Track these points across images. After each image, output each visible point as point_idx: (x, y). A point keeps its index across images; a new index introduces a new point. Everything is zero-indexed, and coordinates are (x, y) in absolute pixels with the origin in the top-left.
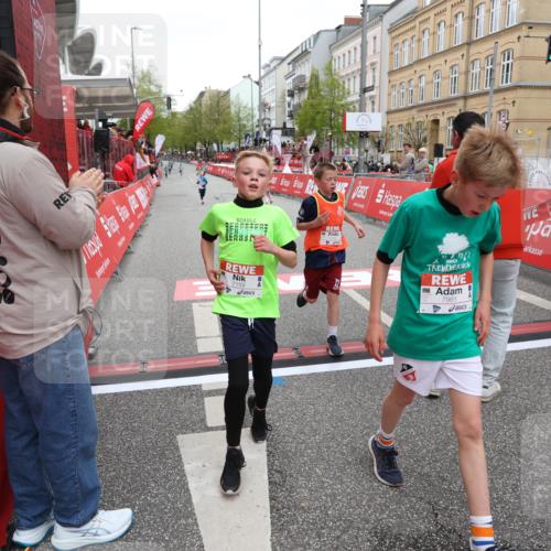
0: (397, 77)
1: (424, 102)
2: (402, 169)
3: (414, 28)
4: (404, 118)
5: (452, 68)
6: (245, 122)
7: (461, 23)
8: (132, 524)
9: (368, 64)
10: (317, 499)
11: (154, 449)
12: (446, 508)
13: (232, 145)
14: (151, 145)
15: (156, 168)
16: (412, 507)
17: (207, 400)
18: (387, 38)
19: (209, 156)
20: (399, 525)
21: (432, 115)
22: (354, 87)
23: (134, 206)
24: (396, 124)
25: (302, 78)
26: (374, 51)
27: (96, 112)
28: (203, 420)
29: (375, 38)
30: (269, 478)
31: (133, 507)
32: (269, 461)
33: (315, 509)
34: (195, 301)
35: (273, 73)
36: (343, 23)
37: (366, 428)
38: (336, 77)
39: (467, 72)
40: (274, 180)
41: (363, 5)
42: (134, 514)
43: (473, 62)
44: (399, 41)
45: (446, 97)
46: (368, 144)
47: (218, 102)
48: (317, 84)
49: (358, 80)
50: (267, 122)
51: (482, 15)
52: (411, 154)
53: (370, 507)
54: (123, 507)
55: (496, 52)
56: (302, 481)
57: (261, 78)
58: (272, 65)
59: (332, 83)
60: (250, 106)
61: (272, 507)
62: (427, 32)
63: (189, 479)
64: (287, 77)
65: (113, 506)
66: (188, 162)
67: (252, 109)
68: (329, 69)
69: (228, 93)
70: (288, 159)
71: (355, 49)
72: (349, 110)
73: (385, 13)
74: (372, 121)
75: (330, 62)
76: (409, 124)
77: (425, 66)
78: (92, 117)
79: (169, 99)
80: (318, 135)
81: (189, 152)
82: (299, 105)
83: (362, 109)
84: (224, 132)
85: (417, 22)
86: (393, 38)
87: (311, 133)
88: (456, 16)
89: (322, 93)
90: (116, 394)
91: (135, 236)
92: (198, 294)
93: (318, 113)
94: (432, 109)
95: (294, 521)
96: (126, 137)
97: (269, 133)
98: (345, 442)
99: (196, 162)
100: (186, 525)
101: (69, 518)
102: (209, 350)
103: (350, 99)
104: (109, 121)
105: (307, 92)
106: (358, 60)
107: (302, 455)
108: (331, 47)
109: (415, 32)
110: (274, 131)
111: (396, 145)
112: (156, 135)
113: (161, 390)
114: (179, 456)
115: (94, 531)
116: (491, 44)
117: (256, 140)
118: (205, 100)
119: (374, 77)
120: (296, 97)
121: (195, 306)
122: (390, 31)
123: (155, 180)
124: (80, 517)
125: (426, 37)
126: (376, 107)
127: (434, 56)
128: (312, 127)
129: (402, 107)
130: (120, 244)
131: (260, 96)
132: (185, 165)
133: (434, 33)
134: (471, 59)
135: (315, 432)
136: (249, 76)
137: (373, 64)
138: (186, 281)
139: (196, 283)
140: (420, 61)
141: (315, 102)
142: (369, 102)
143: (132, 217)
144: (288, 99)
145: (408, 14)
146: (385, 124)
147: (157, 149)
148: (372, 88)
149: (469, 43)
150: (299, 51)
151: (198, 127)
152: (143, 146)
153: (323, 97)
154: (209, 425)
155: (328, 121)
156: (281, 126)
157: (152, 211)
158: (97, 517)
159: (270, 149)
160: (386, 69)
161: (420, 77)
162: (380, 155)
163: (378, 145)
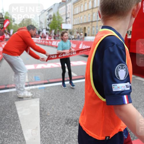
0: (75, 16)
1: (82, 23)
3: (79, 4)
5: (89, 14)
7: (90, 3)
9: (67, 12)
21: (84, 26)
22: (64, 18)
24: (75, 28)
25: (51, 15)
26: (69, 9)
29: (69, 6)
36: (61, 2)
38: (60, 15)
39: (92, 15)
40: (44, 42)
43: (94, 13)
44: (76, 7)
45: (87, 22)
48: (55, 17)
49: (65, 16)
50: (42, 27)
51: (95, 2)
52: (79, 35)
58: (43, 12)
59: (59, 17)
64: (47, 15)
68: (58, 13)
71: (64, 8)
75: (58, 11)
76: (78, 28)
77: (82, 14)
80: (55, 31)
82: (50, 23)
85: (80, 2)
86: (74, 6)
87: (53, 30)
88: (89, 1)
93: (55, 24)
96: (1, 29)
97: (42, 30)
103: (63, 21)
105: (52, 20)
106: (65, 11)
109: (79, 5)
110: (44, 29)
114: (16, 107)
117: (39, 31)
119: (69, 16)
120: (49, 20)
122: (73, 4)
125: (82, 6)
126: (70, 23)
127: (84, 11)
128: (54, 28)
129: (77, 24)
133: (84, 5)
134: (93, 12)
137: (69, 13)
140: (81, 12)
141: (54, 22)
142: (68, 23)
144: (47, 21)
146: (72, 28)
148: (68, 18)
149: (93, 8)
150: (50, 8)
153: (56, 21)
155: (58, 27)
156: (46, 28)
159: (43, 34)
160: (73, 14)
161: (81, 16)
162: (72, 36)
163: (71, 33)
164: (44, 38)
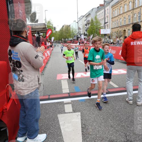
0: (114, 19)
1: (121, 25)
2: (116, 44)
4: (116, 30)
5: (129, 16)
6: (74, 33)
7: (131, 4)
8: (47, 138)
9: (106, 16)
10: (94, 132)
11: (52, 118)
12: (129, 135)
13: (71, 39)
14: (50, 40)
15: (52, 46)
16: (120, 134)
17: (65, 105)
18: (111, 9)
19: (65, 42)
20: (116, 139)
21: (123, 29)
22: (102, 22)
23: (46, 55)
24: (114, 32)
25: (89, 21)
26: (108, 13)
27: (37, 32)
28: (64, 110)
29: (108, 9)
30: (81, 126)
31: (46, 133)
32: (81, 121)
33: (94, 135)
34: (62, 79)
35: (81, 20)
36: (99, 6)
37: (107, 113)
38: (98, 20)
39: (133, 17)
41: (104, 1)
42: (47, 135)
43: (134, 14)
44: (114, 10)
45: (127, 24)
46: (107, 37)
47: (67, 28)
48: (93, 22)
49: (103, 20)
50: (80, 32)
51: (137, 2)
52: (118, 39)
53: (108, 134)
54: (44, 133)
55: (140, 11)
56: (90, 127)
57: (78, 21)
58: (81, 18)
59: (97, 22)
60: (75, 29)
61: (82, 134)
62: (122, 7)
63: (61, 126)
64: (85, 21)
65: (42, 133)
66: (60, 44)
67: (76, 29)
68: (96, 18)
69: (70, 25)
70: (85, 42)
71: (103, 12)
72: (101, 29)
73: (110, 2)
74: (107, 31)
75: (96, 16)
76: (117, 31)
77: (121, 16)
78: (36, 33)
79: (55, 28)
80: (93, 35)
81: (60, 41)
82: (88, 28)
83: (105, 28)
84: (69, 36)
87: (91, 35)
88: (130, 2)
89: (94, 24)
90: (42, 104)
91: (47, 63)
92: (63, 78)
93: (93, 29)
94: (123, 27)
95: (88, 138)
96: (44, 38)
97: (81, 35)
98: (101, 116)
99: (62, 44)
100: (60, 138)
101: (31, 137)
102: (66, 92)
103: (101, 26)
104: (40, 34)
105: (90, 25)
106: (103, 15)
107: (90, 120)
108: (96, 12)
109: (119, 7)
110: (82, 35)
111: (114, 37)
112: (52, 37)
113: (54, 103)
114: (58, 120)
115: (37, 140)
116: (139, 9)
117: (77, 37)
118: (64, 27)
119: (108, 19)
120: (87, 26)
121: (62, 81)
122: (112, 7)
123: (52, 49)
124: (34, 136)
125: (121, 8)
126: (109, 27)
127: (124, 13)
128: (92, 33)
129: (115, 27)
130: (43, 65)
131: (78, 26)
132: (59, 45)
133: (124, 7)
134: (134, 13)
135: (93, 114)
136: (75, 21)
137: (107, 16)
138: (60, 74)
139: (62, 75)
140: (120, 15)
141: (92, 27)
142: (106, 26)
143: (46, 58)
144: (85, 26)
145: (116, 3)
146: (111, 32)
147: (52, 41)
148: (107, 23)
149: (133, 9)
150: (88, 14)
151: (62, 35)
152: (49, 40)
153: (94, 25)
154: (66, 112)
155: (96, 32)
156: (84, 33)
157: (51, 56)
158: (38, 136)
159: (81, 39)
160: (111, 17)
161: (120, 19)
162: (110, 40)
163: (109, 37)
164: (82, 43)
